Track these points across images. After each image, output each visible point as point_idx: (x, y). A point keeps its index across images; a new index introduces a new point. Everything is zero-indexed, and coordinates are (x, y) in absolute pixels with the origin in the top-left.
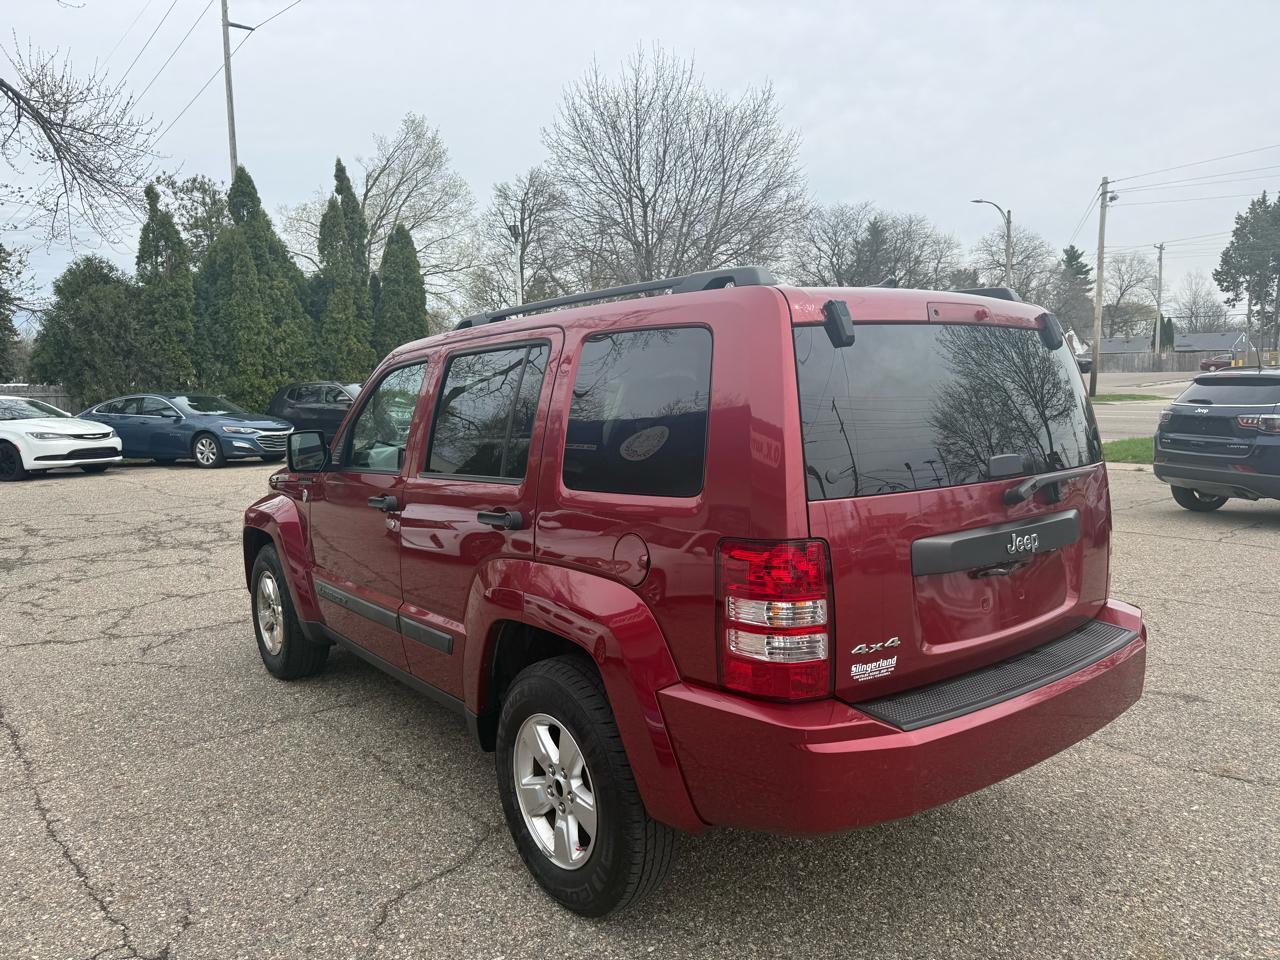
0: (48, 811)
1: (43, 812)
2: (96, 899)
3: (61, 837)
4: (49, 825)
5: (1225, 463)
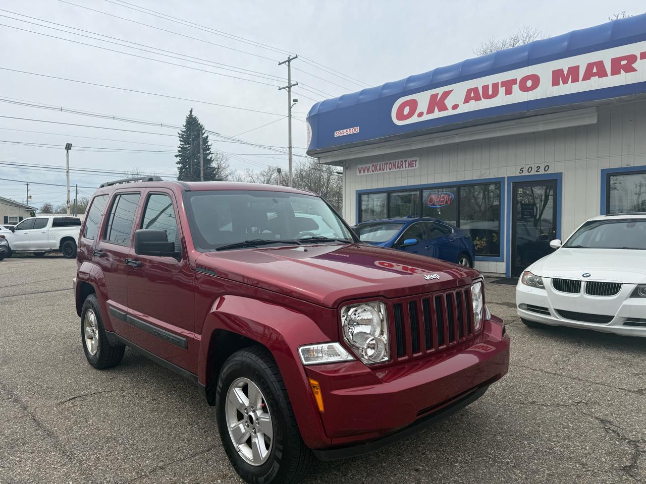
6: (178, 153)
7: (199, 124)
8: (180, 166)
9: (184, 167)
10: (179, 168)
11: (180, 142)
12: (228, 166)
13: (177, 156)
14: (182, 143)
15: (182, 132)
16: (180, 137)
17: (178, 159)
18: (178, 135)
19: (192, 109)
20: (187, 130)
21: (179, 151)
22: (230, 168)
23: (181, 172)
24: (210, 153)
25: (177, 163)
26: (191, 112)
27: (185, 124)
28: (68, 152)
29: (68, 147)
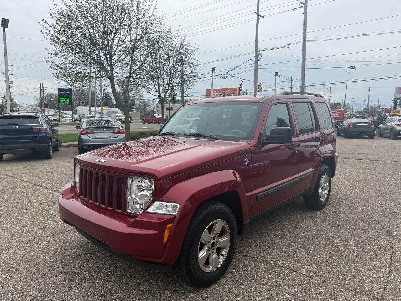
0: (384, 283)
1: (386, 284)
2: (393, 250)
3: (388, 270)
4: (388, 277)
5: (30, 143)
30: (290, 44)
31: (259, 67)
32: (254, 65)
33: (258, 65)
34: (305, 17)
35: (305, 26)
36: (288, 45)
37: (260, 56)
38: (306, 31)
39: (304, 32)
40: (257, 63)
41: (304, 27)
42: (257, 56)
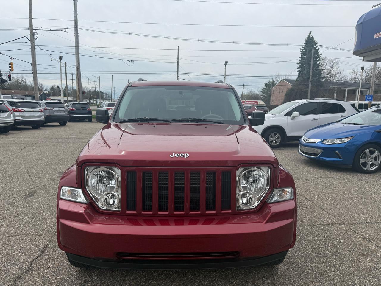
6: (298, 62)
7: (314, 41)
8: (299, 70)
9: (302, 70)
10: (298, 71)
11: (301, 55)
12: (339, 67)
13: (298, 64)
14: (302, 55)
15: (303, 47)
16: (301, 51)
17: (299, 65)
18: (300, 50)
19: (311, 32)
20: (306, 46)
21: (300, 60)
22: (339, 69)
23: (299, 74)
24: (319, 60)
25: (298, 68)
26: (310, 34)
27: (305, 42)
28: (226, 66)
29: (226, 63)
30: (67, 28)
31: (36, 47)
32: (30, 44)
33: (35, 45)
34: (75, 4)
35: (76, 13)
36: (65, 29)
37: (36, 35)
38: (77, 18)
39: (75, 19)
40: (34, 43)
41: (74, 14)
42: (32, 34)
